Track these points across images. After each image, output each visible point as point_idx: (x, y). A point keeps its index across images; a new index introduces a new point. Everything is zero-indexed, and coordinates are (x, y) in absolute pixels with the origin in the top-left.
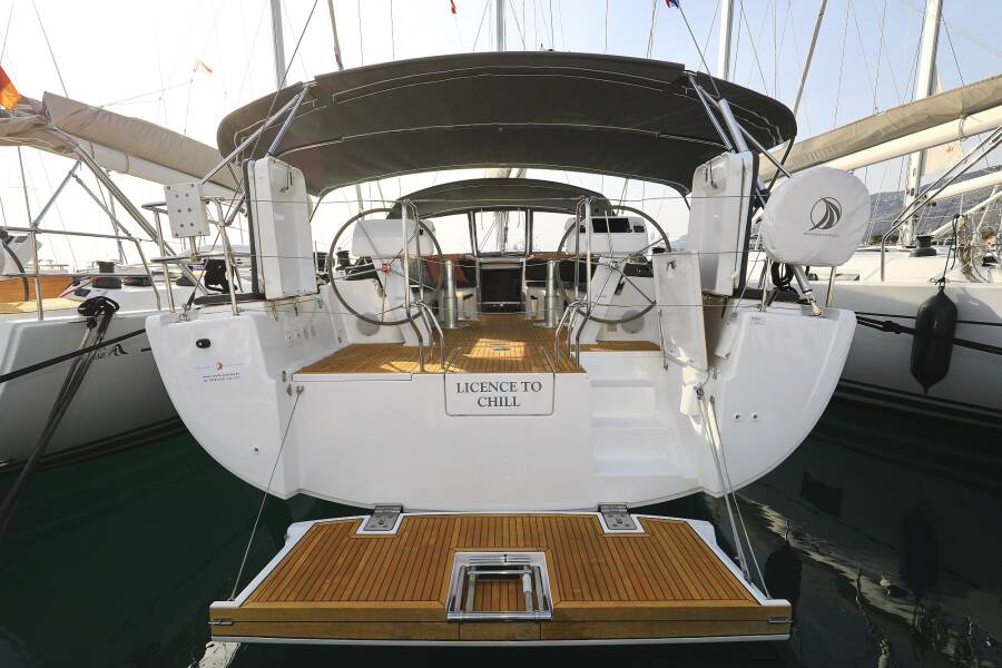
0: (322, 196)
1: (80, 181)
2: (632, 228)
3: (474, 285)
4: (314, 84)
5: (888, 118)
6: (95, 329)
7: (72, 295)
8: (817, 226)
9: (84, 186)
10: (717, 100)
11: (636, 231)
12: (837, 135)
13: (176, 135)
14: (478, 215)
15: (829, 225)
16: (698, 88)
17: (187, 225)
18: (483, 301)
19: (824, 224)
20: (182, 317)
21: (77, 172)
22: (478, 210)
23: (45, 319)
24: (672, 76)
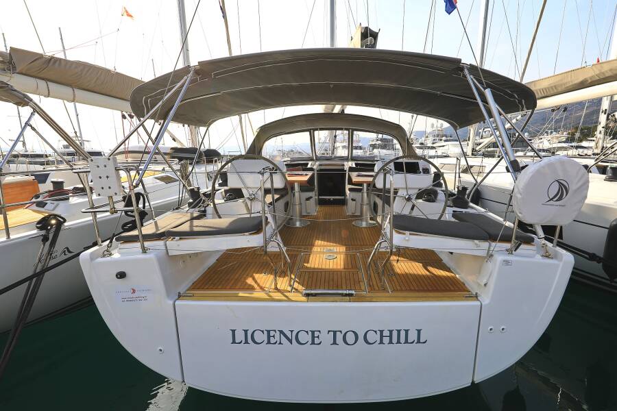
0: (209, 126)
1: (33, 129)
2: (421, 170)
3: (312, 190)
4: (198, 67)
5: (593, 70)
6: (48, 243)
7: (34, 207)
8: (552, 199)
9: (37, 133)
10: (485, 89)
11: (424, 173)
12: (558, 78)
13: (109, 71)
14: (316, 133)
15: (560, 199)
16: (470, 78)
17: (106, 188)
18: (319, 195)
19: (557, 198)
20: (106, 253)
21: (31, 122)
22: (317, 130)
23: (12, 237)
24: (453, 66)
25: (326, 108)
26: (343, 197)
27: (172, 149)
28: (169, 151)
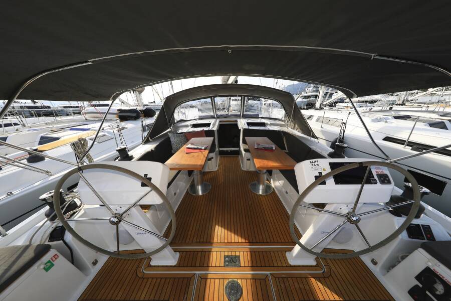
11: (383, 182)
14: (216, 99)
18: (220, 148)
25: (223, 79)
26: (237, 149)
27: (118, 110)
28: (116, 112)
